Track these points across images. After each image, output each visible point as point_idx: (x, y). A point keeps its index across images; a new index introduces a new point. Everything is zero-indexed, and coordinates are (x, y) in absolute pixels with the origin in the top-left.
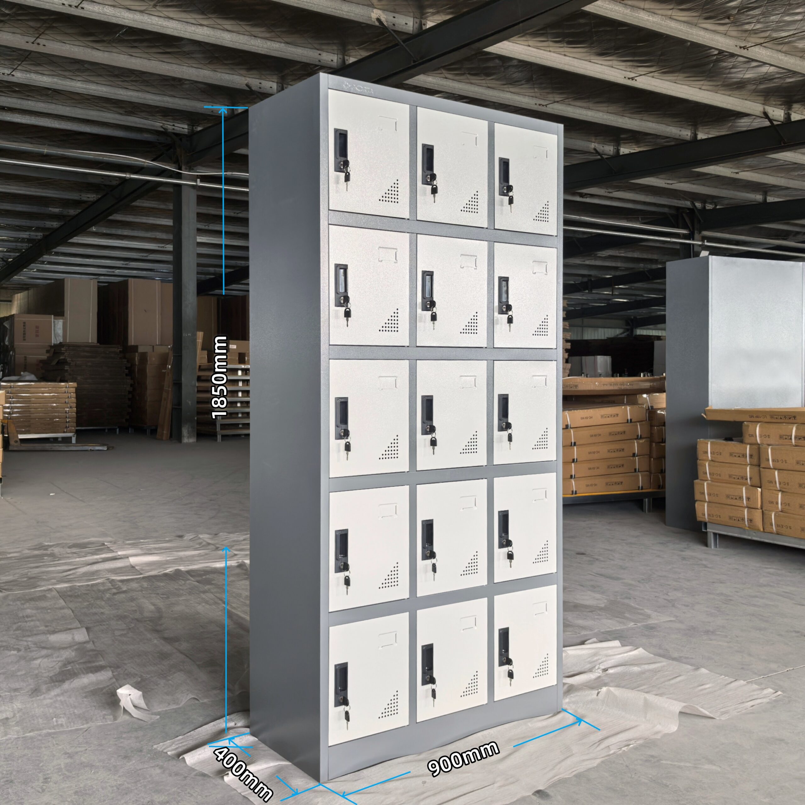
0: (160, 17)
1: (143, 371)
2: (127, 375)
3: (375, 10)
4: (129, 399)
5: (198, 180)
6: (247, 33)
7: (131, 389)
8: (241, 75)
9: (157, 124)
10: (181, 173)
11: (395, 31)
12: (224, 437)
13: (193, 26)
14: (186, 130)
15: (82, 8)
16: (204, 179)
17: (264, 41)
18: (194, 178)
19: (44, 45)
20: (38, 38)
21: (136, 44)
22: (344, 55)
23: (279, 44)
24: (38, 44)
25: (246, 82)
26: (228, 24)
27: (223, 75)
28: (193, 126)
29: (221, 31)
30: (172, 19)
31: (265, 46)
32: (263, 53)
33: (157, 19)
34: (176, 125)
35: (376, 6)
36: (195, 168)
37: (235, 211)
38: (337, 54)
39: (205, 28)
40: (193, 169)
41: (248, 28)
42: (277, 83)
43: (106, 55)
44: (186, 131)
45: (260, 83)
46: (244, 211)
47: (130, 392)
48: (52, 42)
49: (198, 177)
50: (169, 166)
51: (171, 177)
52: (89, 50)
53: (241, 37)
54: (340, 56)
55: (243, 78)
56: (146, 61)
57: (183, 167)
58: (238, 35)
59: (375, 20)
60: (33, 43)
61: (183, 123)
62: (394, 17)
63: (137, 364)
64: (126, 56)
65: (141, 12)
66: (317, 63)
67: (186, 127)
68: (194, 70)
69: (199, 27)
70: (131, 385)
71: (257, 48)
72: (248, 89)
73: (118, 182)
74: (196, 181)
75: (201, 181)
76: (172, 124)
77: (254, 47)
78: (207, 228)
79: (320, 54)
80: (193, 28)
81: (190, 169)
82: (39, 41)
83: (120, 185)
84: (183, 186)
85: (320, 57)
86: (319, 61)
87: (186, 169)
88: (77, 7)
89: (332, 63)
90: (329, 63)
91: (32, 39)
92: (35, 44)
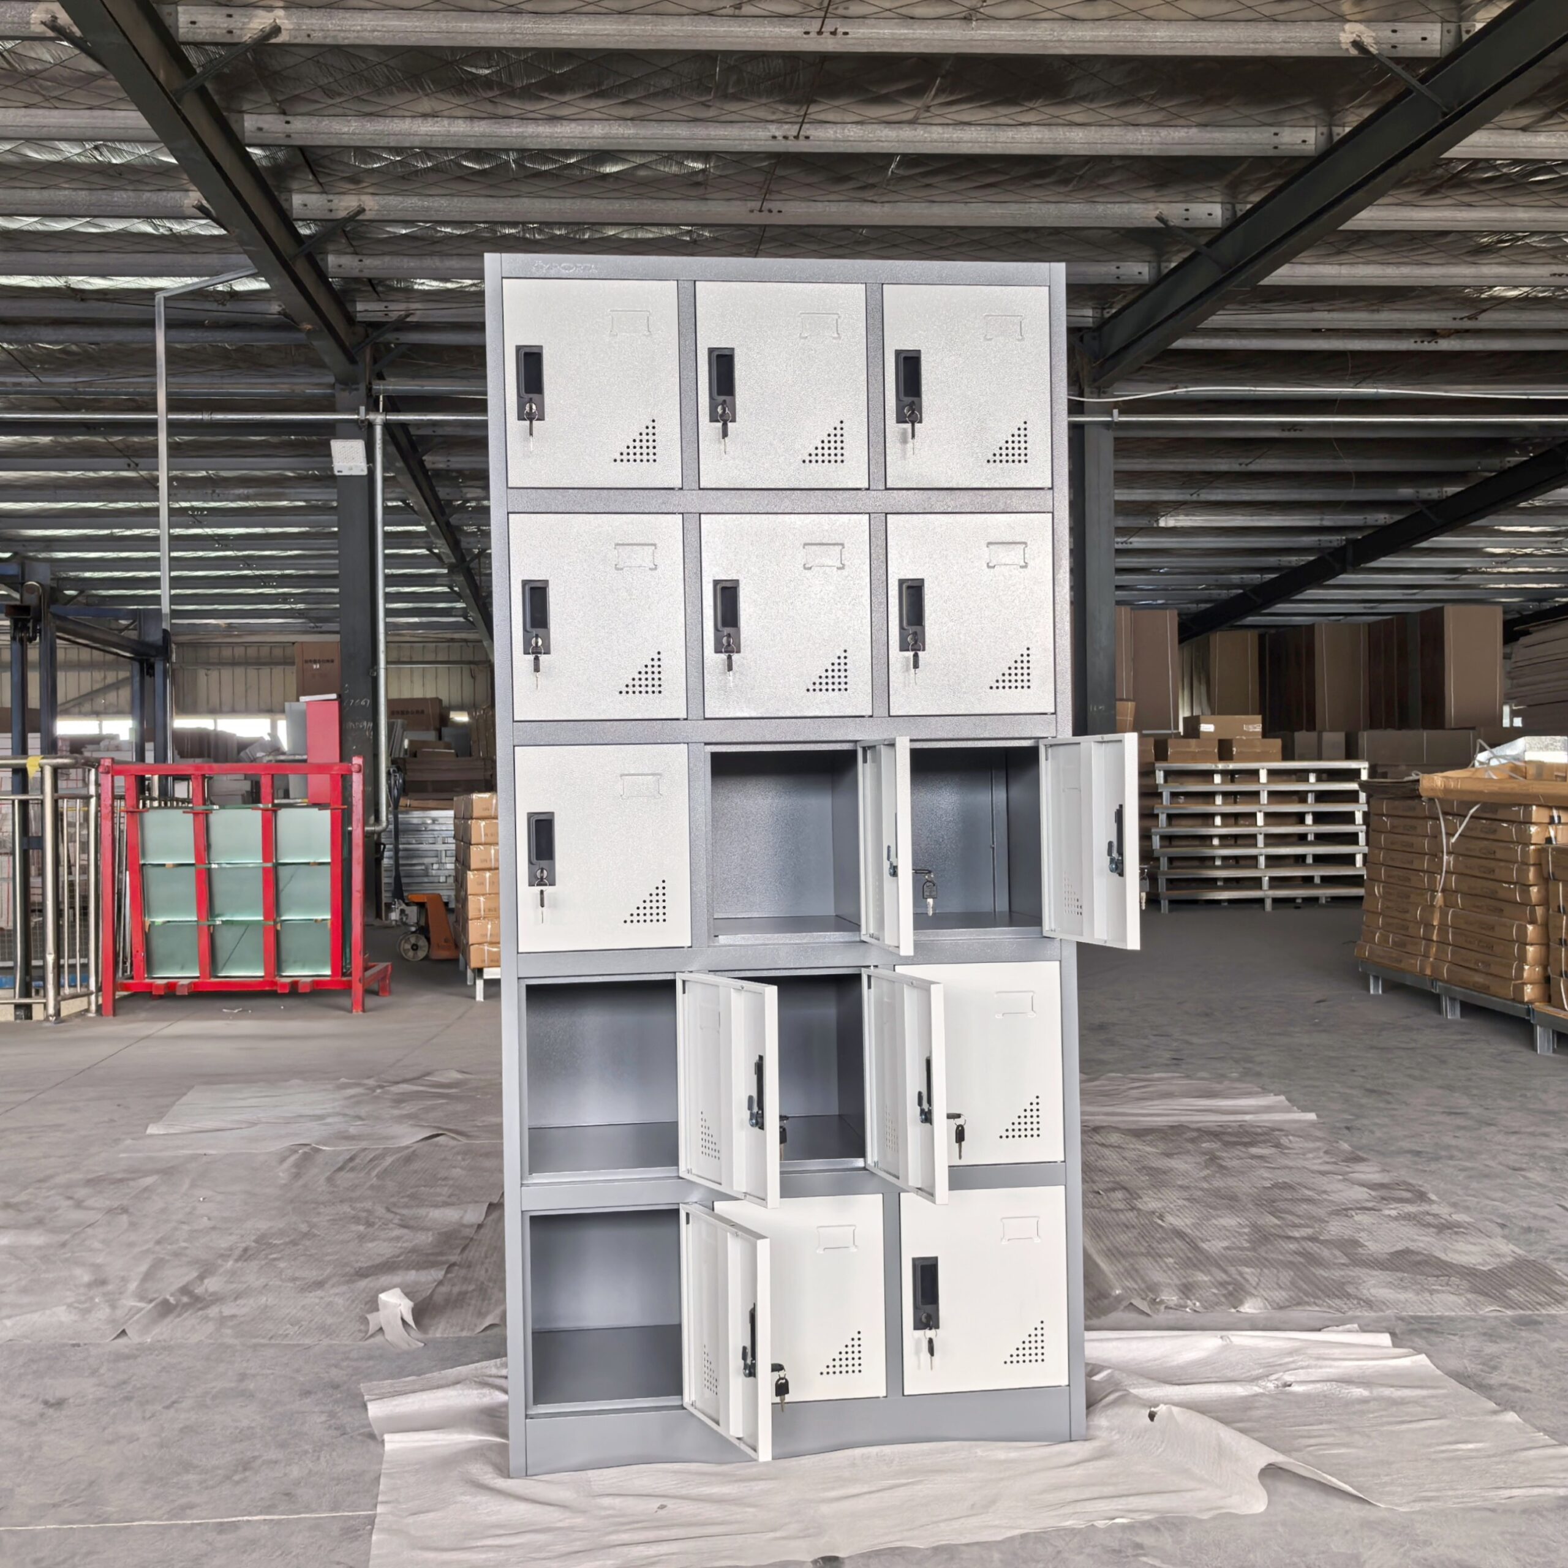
0: (948, 124)
3: (1347, 26)
5: (1116, 412)
6: (1115, 122)
8: (1146, 201)
10: (1083, 402)
11: (1398, 60)
12: (1173, 904)
13: (1009, 129)
14: (1091, 320)
15: (807, 137)
16: (1128, 408)
17: (1154, 130)
18: (1107, 409)
19: (780, 212)
20: (764, 200)
21: (927, 180)
22: (1330, 126)
23: (1186, 130)
24: (770, 211)
25: (1157, 212)
26: (1075, 113)
27: (1109, 206)
28: (1104, 309)
29: (1066, 129)
30: (969, 124)
31: (1156, 139)
32: (1151, 153)
33: (940, 129)
35: (1348, 17)
36: (1110, 390)
37: (1241, 461)
38: (1316, 127)
39: (1034, 128)
40: (1104, 392)
41: (1112, 113)
42: (1222, 203)
43: (888, 208)
44: (1089, 322)
45: (1187, 210)
46: (1259, 457)
48: (792, 203)
49: (1116, 405)
52: (857, 205)
53: (1106, 131)
54: (1325, 130)
55: (1151, 206)
56: (962, 207)
57: (1087, 390)
58: (1100, 129)
59: (1348, 46)
60: (760, 210)
61: (1083, 307)
62: (1394, 31)
64: (923, 205)
66: (1271, 153)
67: (1089, 312)
68: (1052, 207)
69: (1022, 129)
71: (1139, 147)
72: (1162, 225)
74: (1111, 415)
75: (1121, 413)
77: (1132, 146)
78: (1195, 498)
79: (1276, 134)
80: (1010, 134)
81: (1100, 392)
82: (767, 205)
84: (1086, 428)
85: (1276, 140)
86: (1276, 148)
87: (1092, 393)
88: (797, 137)
89: (1304, 147)
90: (1297, 147)
91: (756, 205)
92: (766, 213)
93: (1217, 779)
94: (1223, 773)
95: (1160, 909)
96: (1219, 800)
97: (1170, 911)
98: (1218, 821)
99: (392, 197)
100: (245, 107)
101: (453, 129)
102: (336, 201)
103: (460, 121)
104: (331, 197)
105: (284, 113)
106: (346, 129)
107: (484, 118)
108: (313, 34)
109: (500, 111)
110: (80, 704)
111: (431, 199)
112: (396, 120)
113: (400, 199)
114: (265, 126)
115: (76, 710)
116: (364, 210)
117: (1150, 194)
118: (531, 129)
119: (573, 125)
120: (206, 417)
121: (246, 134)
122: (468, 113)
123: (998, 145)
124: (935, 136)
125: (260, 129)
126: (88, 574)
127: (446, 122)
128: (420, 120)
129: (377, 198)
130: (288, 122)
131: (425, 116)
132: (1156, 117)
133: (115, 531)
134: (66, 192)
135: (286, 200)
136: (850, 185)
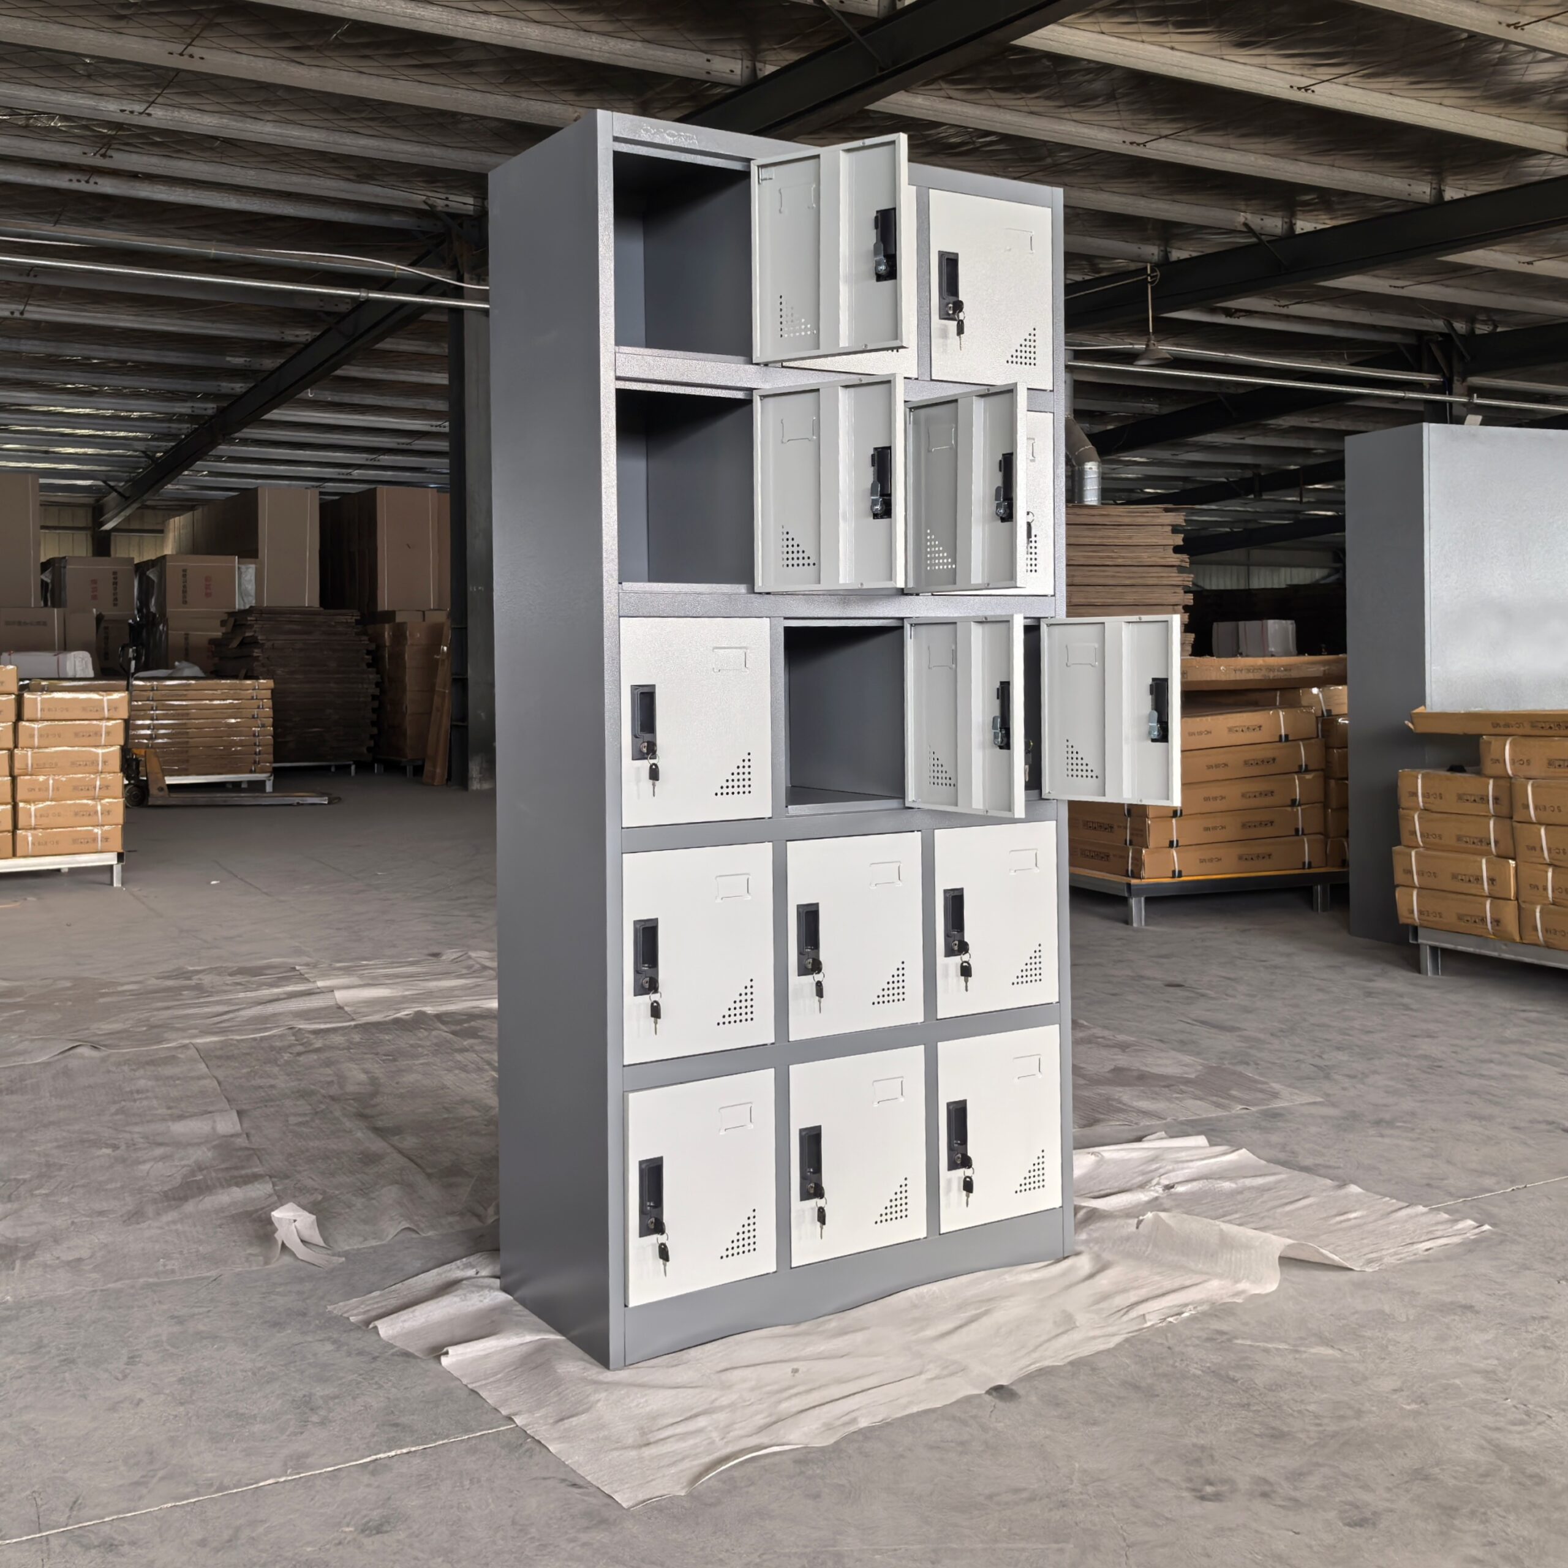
1: (398, 657)
2: (369, 665)
4: (374, 710)
6: (571, 25)
7: (377, 692)
8: (567, 103)
9: (417, 197)
10: (462, 287)
11: (843, 14)
13: (470, 14)
14: (472, 208)
17: (602, 39)
19: (202, 58)
20: (190, 45)
21: (367, 52)
22: (754, 59)
23: (631, 43)
24: (191, 56)
27: (532, 102)
31: (606, 48)
32: (600, 60)
33: (403, 4)
34: (451, 197)
38: (743, 59)
39: (494, 19)
41: (573, 16)
43: (315, 73)
47: (374, 697)
48: (215, 52)
50: (439, 274)
51: (444, 295)
52: (284, 65)
53: (560, 32)
54: (748, 63)
55: (571, 109)
56: (387, 81)
57: (466, 276)
58: (554, 29)
60: (181, 54)
61: (465, 194)
63: (387, 644)
64: (351, 74)
66: (704, 77)
67: (470, 201)
68: (478, 95)
69: (482, 16)
70: (378, 685)
71: (589, 52)
73: (350, 307)
76: (443, 196)
77: (584, 51)
79: (708, 60)
80: (471, 20)
81: (479, 280)
82: (191, 50)
83: (353, 311)
84: (465, 313)
85: (707, 66)
86: (708, 73)
87: (471, 279)
89: (731, 76)
90: (724, 75)
91: (180, 48)
92: (186, 57)
117: (570, 97)
123: (459, 29)
136: (288, 43)
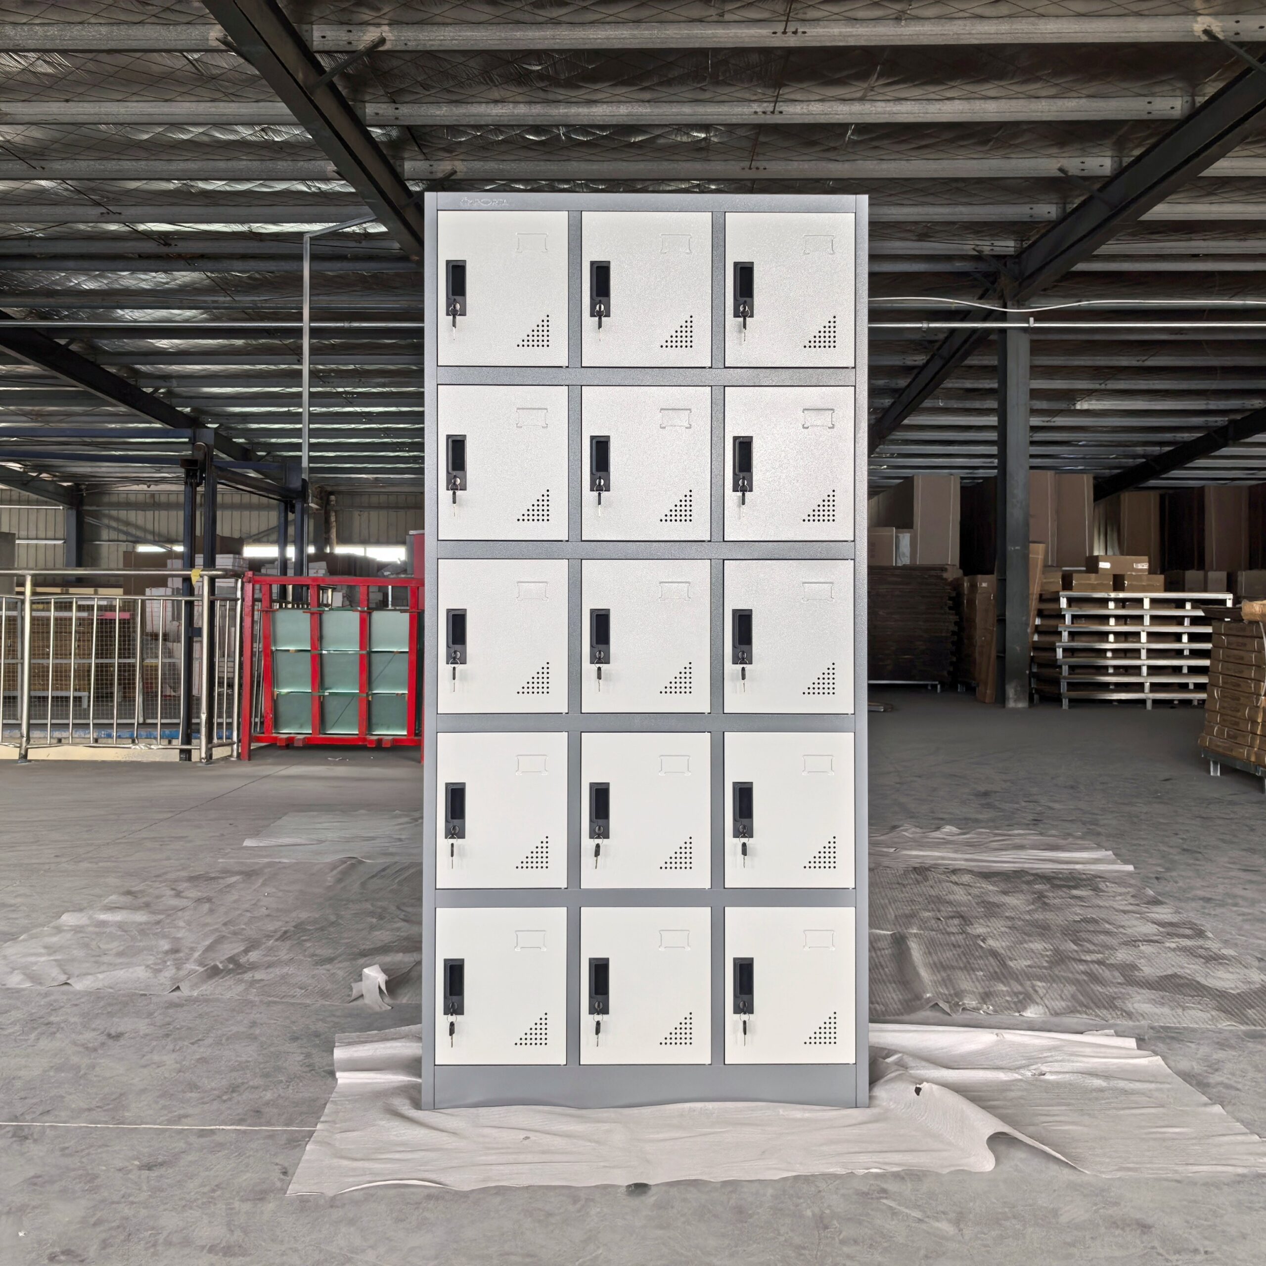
0: (889, 100)
1: (972, 602)
2: (950, 608)
3: (1200, 19)
4: (953, 643)
5: (1032, 319)
6: (1020, 95)
7: (956, 629)
8: (1050, 156)
9: (969, 246)
10: (1006, 312)
11: (1241, 44)
12: (1073, 702)
14: (1013, 249)
15: (781, 112)
16: (1040, 316)
17: (1051, 101)
18: (1025, 318)
19: (765, 169)
20: (754, 160)
21: (875, 144)
22: (1193, 95)
23: (1077, 100)
25: (1059, 165)
26: (989, 89)
27: (1020, 160)
28: (1023, 241)
29: (982, 101)
30: (906, 99)
31: (1054, 108)
33: (882, 104)
34: (996, 243)
35: (1200, 12)
36: (1027, 303)
37: (1139, 358)
38: (1182, 97)
39: (957, 102)
40: (1023, 305)
42: (1112, 157)
43: (847, 166)
44: (1011, 251)
45: (1083, 163)
46: (1152, 356)
47: (954, 633)
48: (774, 162)
49: (1032, 314)
50: (988, 304)
51: (985, 320)
53: (1013, 103)
54: (1189, 99)
55: (1054, 161)
56: (903, 162)
57: (1009, 303)
58: (1008, 101)
59: (1201, 34)
60: (750, 168)
61: (1006, 239)
62: (1237, 22)
63: (966, 592)
64: (875, 162)
65: (862, 99)
66: (1146, 117)
67: (1012, 243)
68: (977, 162)
69: (947, 102)
70: (956, 623)
71: (1039, 114)
72: (1062, 175)
73: (945, 335)
74: (1028, 322)
75: (1036, 321)
76: (988, 243)
77: (1034, 114)
78: (1103, 387)
79: (1149, 103)
81: (1019, 305)
82: (756, 164)
83: (947, 338)
84: (1008, 331)
85: (1149, 107)
86: (1149, 113)
87: (1013, 305)
88: (773, 112)
89: (1173, 112)
90: (1166, 112)
91: (746, 164)
92: (754, 170)
93: (1111, 605)
94: (1116, 600)
95: (1061, 706)
96: (1112, 621)
97: (1070, 707)
98: (1111, 638)
99: (476, 162)
100: (367, 98)
101: (516, 111)
102: (435, 166)
103: (522, 105)
104: (432, 163)
105: (394, 102)
106: (438, 113)
107: (538, 103)
108: (409, 43)
109: (551, 96)
110: (268, 535)
111: (505, 163)
112: (475, 105)
113: (482, 163)
114: (381, 112)
115: (265, 539)
116: (456, 172)
117: (1054, 151)
118: (574, 110)
119: (605, 106)
120: (346, 325)
121: (367, 118)
122: (528, 99)
123: (928, 115)
124: (879, 109)
125: (377, 114)
126: (273, 440)
127: (511, 105)
128: (492, 105)
129: (465, 163)
130: (397, 109)
131: (496, 102)
132: (1053, 91)
133: (291, 408)
134: (245, 163)
135: (400, 166)
136: (817, 148)
